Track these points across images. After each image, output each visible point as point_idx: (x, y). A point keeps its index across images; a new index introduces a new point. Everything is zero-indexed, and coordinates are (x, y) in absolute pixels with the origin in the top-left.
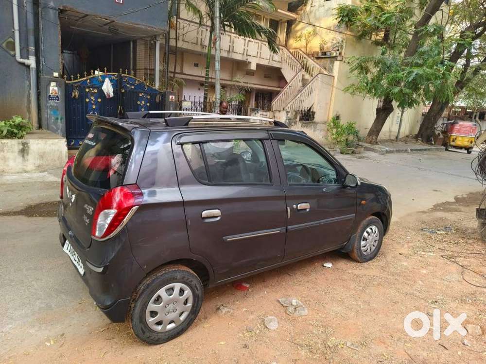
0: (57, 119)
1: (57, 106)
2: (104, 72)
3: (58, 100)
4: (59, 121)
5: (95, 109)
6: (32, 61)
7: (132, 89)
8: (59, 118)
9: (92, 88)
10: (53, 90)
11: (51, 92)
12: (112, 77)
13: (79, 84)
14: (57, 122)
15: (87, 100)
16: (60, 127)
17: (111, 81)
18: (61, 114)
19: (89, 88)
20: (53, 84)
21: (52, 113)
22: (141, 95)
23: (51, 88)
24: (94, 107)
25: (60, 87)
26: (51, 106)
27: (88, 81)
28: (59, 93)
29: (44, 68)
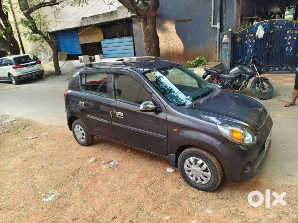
0: (226, 56)
1: (227, 49)
2: (259, 21)
3: (227, 45)
4: (227, 57)
5: (251, 47)
6: (218, 26)
7: (280, 28)
8: (228, 55)
9: (250, 34)
10: (225, 39)
11: (224, 41)
12: (264, 23)
13: (241, 33)
14: (226, 57)
15: (246, 42)
16: (228, 60)
17: (263, 27)
18: (228, 53)
19: (248, 34)
20: (225, 36)
21: (224, 52)
22: (288, 32)
23: (224, 38)
24: (250, 46)
25: (229, 37)
26: (224, 49)
27: (248, 30)
28: (228, 41)
29: (224, 28)
